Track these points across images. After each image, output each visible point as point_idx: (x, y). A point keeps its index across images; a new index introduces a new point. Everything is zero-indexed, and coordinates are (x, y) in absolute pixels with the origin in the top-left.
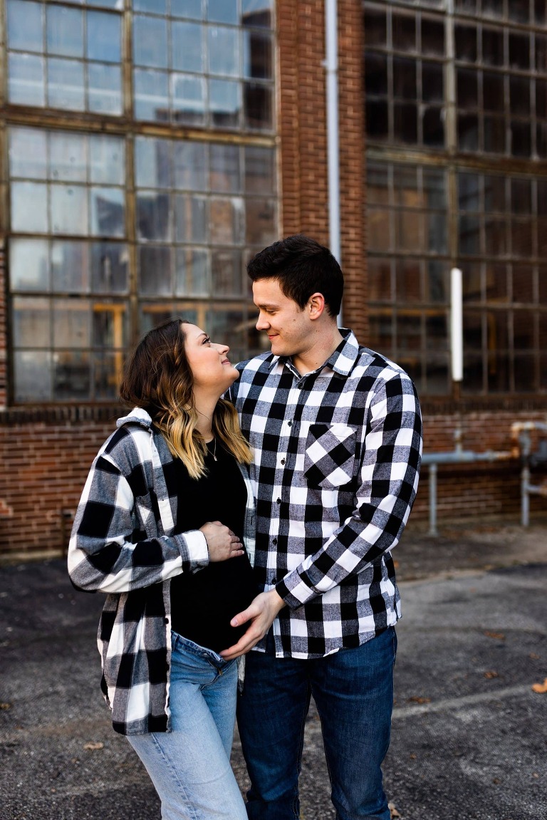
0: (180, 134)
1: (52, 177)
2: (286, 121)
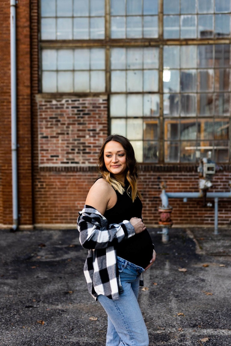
0: (184, 43)
1: (128, 68)
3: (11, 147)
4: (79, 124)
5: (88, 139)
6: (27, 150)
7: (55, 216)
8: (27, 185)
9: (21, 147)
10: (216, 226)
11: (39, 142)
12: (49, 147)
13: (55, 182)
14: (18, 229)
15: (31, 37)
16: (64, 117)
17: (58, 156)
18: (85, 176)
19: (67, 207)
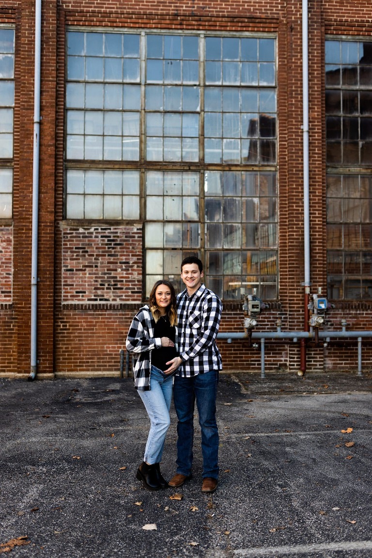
0: (227, 168)
1: (165, 194)
2: (282, 158)
3: (30, 281)
4: (109, 255)
5: (120, 273)
6: (49, 285)
7: (80, 362)
8: (48, 326)
9: (42, 281)
10: (262, 371)
11: (63, 275)
12: (73, 281)
13: (81, 322)
14: (36, 378)
15: (56, 157)
16: (93, 248)
17: (85, 292)
18: (116, 315)
19: (94, 351)
